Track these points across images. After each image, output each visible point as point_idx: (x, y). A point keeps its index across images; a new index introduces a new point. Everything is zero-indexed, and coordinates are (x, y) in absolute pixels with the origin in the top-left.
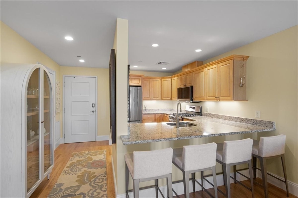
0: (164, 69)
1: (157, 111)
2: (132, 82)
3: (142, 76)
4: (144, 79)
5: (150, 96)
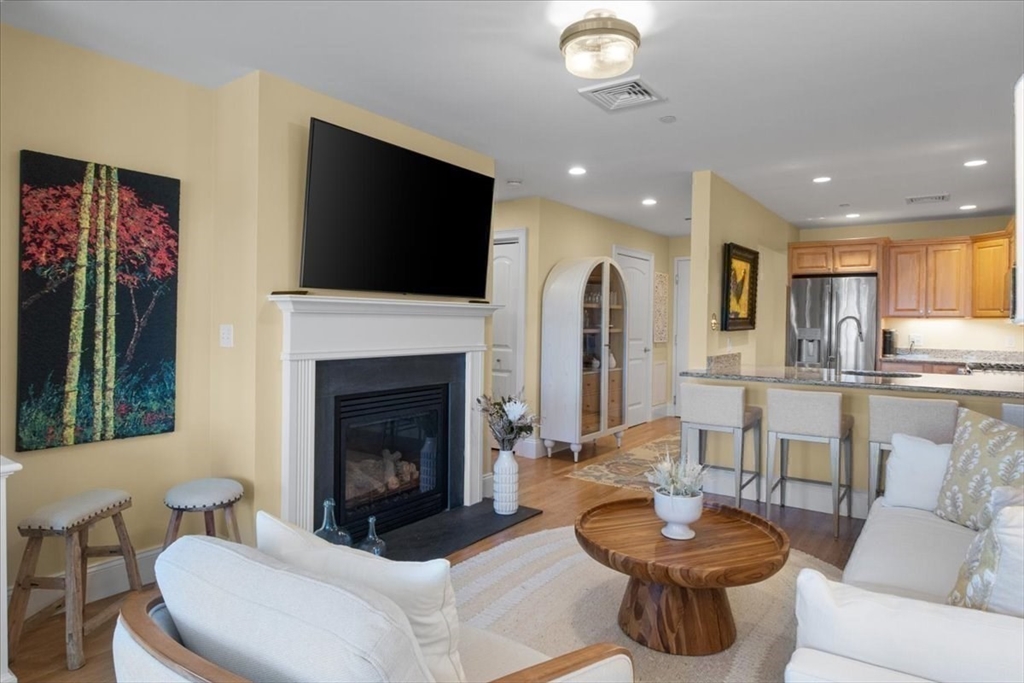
0: (968, 208)
2: (844, 264)
3: (882, 242)
4: (898, 250)
5: (918, 302)
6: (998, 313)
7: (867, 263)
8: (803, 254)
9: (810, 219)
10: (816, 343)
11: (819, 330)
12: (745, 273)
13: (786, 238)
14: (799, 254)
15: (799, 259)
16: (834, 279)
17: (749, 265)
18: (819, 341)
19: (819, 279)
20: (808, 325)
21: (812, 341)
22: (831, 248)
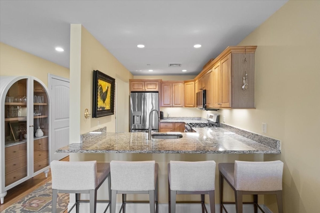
0: (184, 71)
1: (181, 119)
2: (148, 88)
3: (160, 81)
4: (164, 84)
5: (170, 102)
6: (192, 105)
7: (155, 88)
8: (134, 84)
9: (137, 71)
10: (139, 117)
11: (140, 112)
12: (108, 88)
13: (129, 77)
14: (133, 84)
15: (133, 85)
16: (145, 93)
17: (110, 85)
18: (140, 116)
19: (140, 93)
20: (137, 111)
21: (138, 116)
22: (144, 82)
